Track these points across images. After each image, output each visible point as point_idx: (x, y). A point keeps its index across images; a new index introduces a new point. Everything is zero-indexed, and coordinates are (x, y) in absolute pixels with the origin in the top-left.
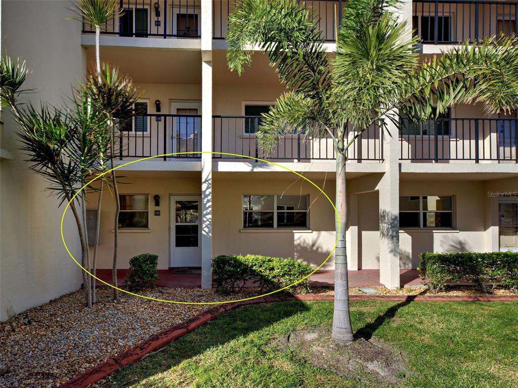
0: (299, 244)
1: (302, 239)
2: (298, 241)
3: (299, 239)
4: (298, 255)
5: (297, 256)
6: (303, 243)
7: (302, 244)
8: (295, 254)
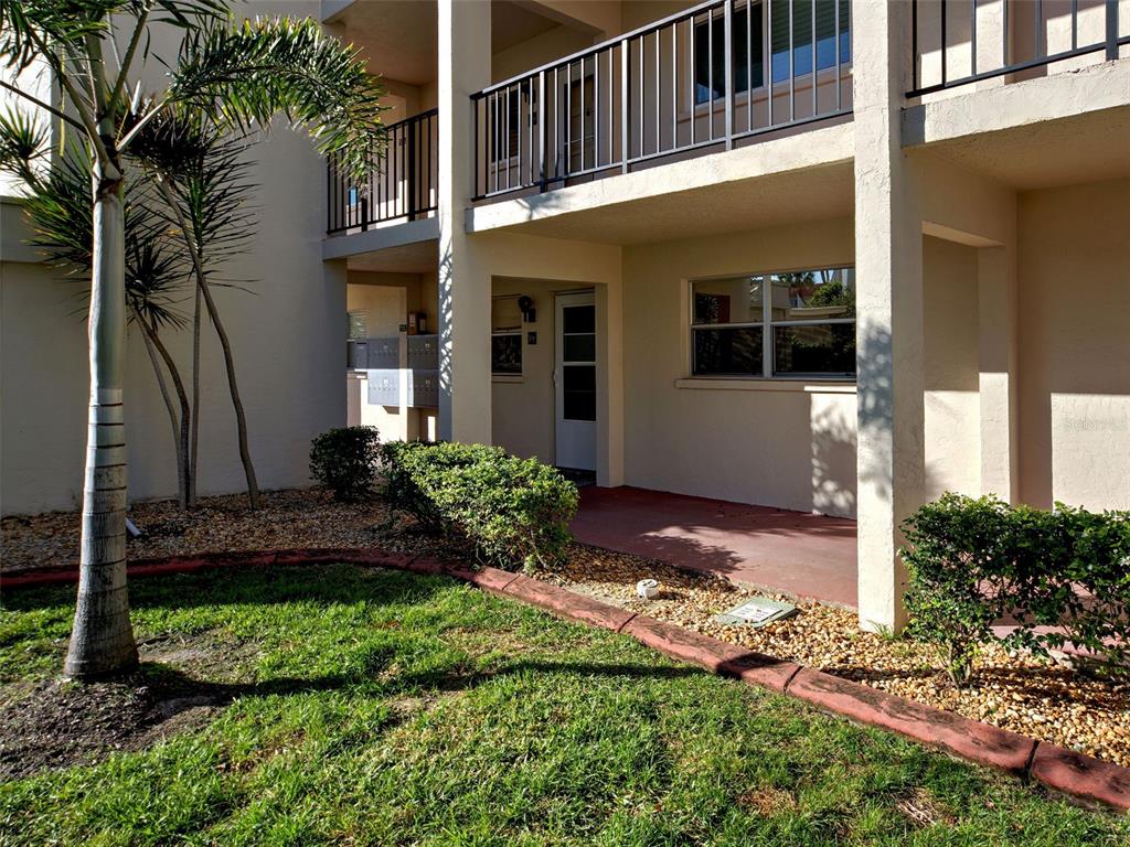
0: (827, 433)
1: (835, 417)
2: (824, 423)
3: (827, 414)
4: (825, 467)
5: (821, 468)
6: (840, 431)
7: (835, 432)
8: (815, 462)
